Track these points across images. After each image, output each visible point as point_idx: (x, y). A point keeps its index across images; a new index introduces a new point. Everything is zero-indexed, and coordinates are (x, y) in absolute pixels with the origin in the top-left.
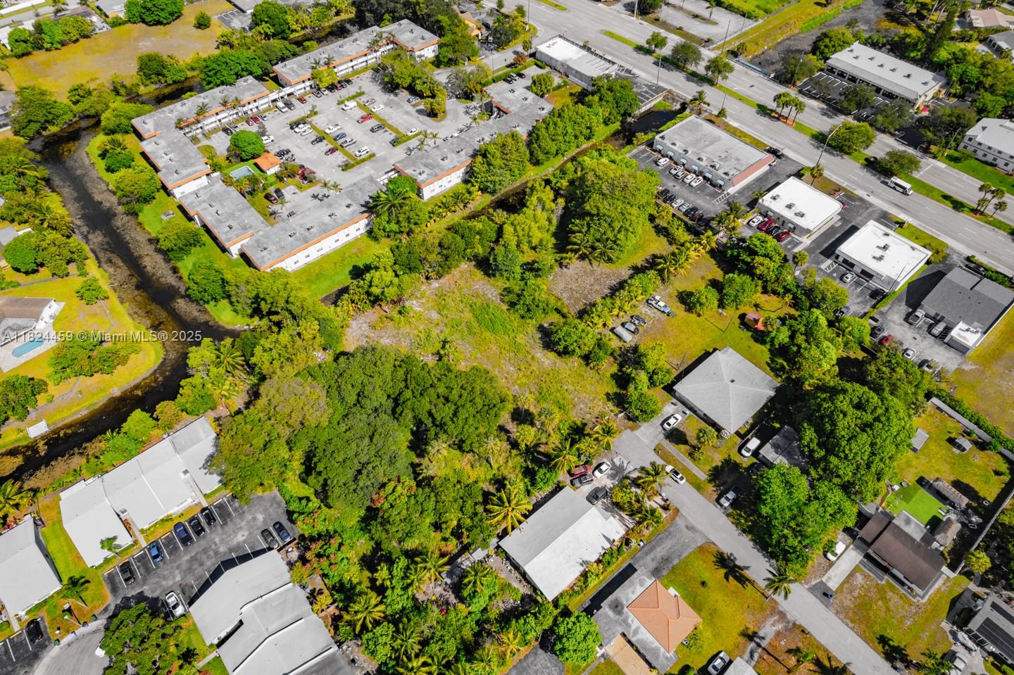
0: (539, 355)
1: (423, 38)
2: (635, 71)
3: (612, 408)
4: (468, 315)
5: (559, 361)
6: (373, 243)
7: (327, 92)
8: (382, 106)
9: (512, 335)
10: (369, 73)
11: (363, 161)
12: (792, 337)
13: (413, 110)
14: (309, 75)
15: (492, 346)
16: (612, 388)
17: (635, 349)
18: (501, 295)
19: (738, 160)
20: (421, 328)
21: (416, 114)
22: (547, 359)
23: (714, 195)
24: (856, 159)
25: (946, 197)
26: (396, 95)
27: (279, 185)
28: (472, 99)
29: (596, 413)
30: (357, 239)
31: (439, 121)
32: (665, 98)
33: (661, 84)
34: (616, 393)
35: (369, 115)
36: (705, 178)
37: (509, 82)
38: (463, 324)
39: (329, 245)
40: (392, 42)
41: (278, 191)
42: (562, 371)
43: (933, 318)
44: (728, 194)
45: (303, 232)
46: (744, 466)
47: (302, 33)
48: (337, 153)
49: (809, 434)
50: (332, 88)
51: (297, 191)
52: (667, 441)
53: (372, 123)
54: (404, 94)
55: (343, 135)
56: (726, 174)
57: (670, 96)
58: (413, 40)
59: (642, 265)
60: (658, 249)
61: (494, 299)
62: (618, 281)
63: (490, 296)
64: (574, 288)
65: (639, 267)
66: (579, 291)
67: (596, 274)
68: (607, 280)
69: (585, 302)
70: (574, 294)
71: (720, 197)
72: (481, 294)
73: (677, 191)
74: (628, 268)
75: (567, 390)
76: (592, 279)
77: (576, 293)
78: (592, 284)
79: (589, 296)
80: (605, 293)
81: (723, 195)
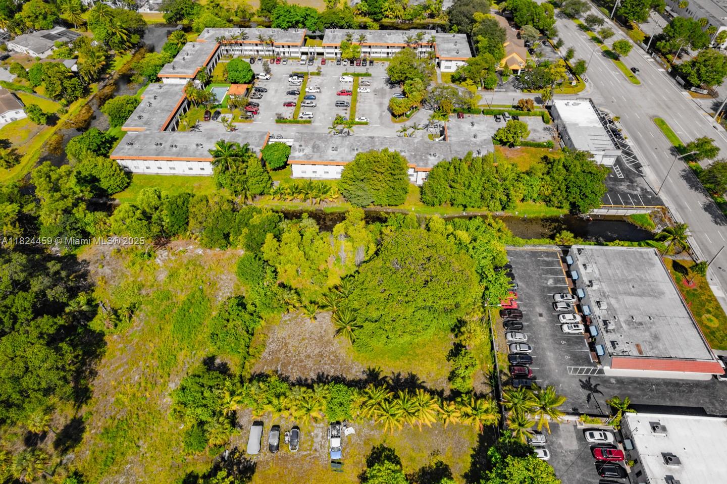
0: (172, 385)
1: (458, 52)
2: (648, 169)
4: (183, 297)
7: (346, 63)
8: (369, 91)
10: (392, 64)
11: (298, 122)
14: (338, 44)
17: (248, 468)
18: (230, 299)
19: (656, 337)
23: (578, 359)
26: (392, 88)
27: (225, 110)
32: (654, 215)
35: (351, 93)
36: (587, 330)
37: (496, 119)
38: (168, 302)
39: (181, 168)
40: (434, 46)
41: (218, 113)
44: (601, 371)
45: (167, 146)
47: (393, 21)
48: (292, 108)
53: (345, 99)
55: (315, 98)
56: (613, 343)
57: (661, 215)
58: (449, 51)
59: (386, 377)
60: (429, 374)
61: (220, 299)
62: (338, 374)
63: (221, 294)
64: (290, 346)
65: (381, 377)
66: (290, 352)
67: (327, 349)
68: (329, 364)
69: (279, 369)
70: (281, 352)
71: (586, 368)
72: (218, 286)
73: (534, 323)
74: (366, 369)
75: (138, 447)
76: (318, 350)
77: (285, 353)
78: (309, 356)
79: (291, 366)
80: (308, 377)
81: (592, 368)
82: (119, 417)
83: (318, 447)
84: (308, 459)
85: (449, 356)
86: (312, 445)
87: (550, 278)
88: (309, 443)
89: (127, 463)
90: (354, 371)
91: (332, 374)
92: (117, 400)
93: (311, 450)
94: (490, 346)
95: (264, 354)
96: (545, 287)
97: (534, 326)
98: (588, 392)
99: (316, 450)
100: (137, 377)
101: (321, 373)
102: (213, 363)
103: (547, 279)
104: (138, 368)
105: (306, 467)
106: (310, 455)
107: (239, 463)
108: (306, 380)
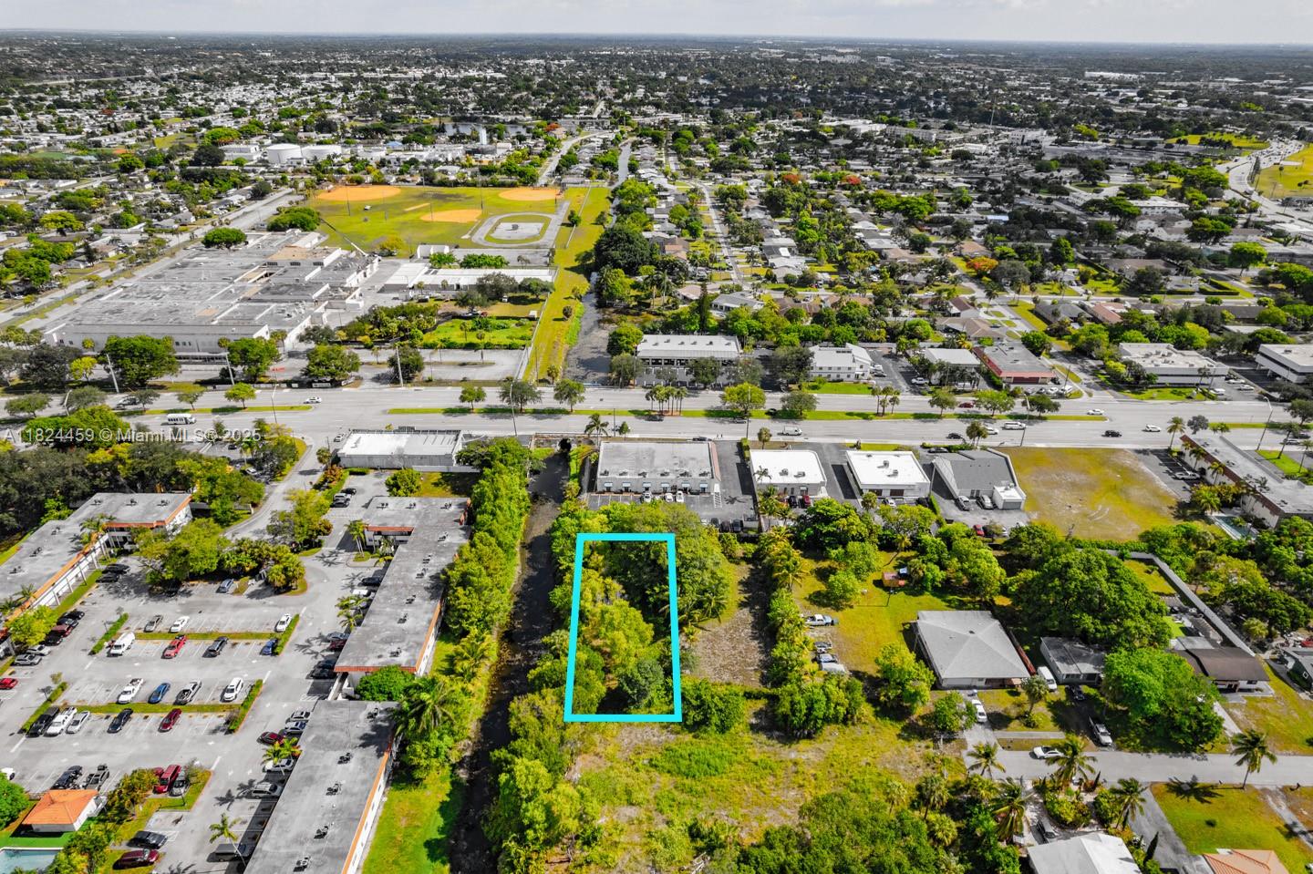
0: (793, 755)
1: (164, 503)
2: (475, 433)
3: (923, 744)
4: (665, 779)
5: (816, 744)
6: (415, 793)
7: (46, 650)
8: (186, 618)
9: (740, 758)
10: (98, 591)
11: (249, 700)
12: (943, 568)
13: (243, 599)
15: (738, 788)
16: (891, 729)
17: (857, 673)
19: (693, 459)
20: (637, 839)
21: (254, 600)
22: (803, 752)
24: (759, 417)
25: (850, 414)
26: (188, 594)
27: (128, 830)
28: (319, 545)
29: (920, 761)
30: (387, 806)
31: (304, 590)
32: (538, 445)
33: (519, 433)
34: (904, 729)
35: (178, 640)
36: (685, 490)
37: (343, 505)
38: (676, 793)
40: (106, 530)
41: (140, 840)
42: (836, 752)
43: (971, 497)
44: (716, 493)
45: (314, 848)
46: (1065, 698)
48: (184, 717)
49: (1088, 620)
50: (53, 638)
51: (177, 814)
52: (999, 732)
53: (193, 648)
54: (199, 588)
55: (164, 688)
57: (542, 440)
58: (148, 512)
59: (745, 597)
60: (736, 575)
62: (749, 626)
64: (724, 663)
65: (746, 600)
66: (731, 663)
68: (740, 633)
69: (753, 669)
70: (732, 669)
74: (741, 607)
76: (725, 642)
77: (733, 666)
78: (733, 647)
79: (748, 659)
80: (756, 647)
90: (744, 617)
91: (750, 631)
101: (751, 638)
108: (759, 647)
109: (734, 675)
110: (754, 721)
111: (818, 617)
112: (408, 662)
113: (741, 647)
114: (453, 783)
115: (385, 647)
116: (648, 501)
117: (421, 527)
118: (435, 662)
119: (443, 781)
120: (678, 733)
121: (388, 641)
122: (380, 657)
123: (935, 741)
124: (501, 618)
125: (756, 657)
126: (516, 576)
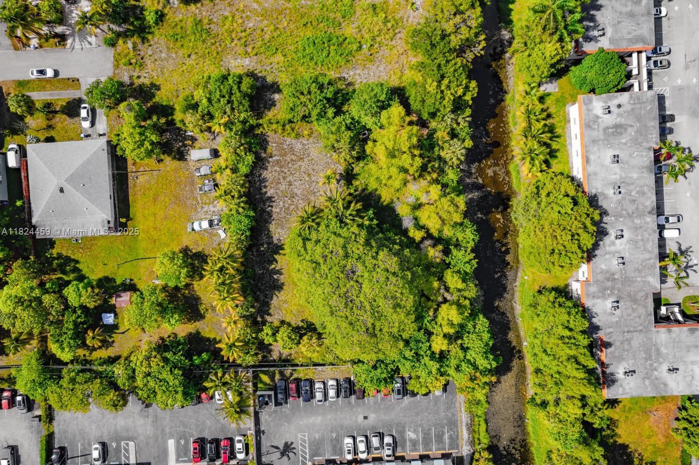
0: (247, 62)
3: (142, 80)
4: (349, 31)
16: (162, 97)
17: (181, 156)
18: (350, 84)
22: (238, 64)
23: (316, 446)
29: (148, 62)
34: (154, 96)
46: (8, 138)
52: (76, 97)
59: (277, 262)
60: (285, 302)
61: (351, 73)
62: (274, 216)
63: (358, 72)
64: (300, 163)
65: (276, 257)
66: (293, 165)
67: (300, 201)
68: (284, 206)
69: (274, 158)
70: (293, 156)
71: (307, 451)
72: (369, 65)
73: (354, 409)
74: (282, 242)
75: (189, 56)
76: (298, 192)
77: (292, 160)
78: (291, 185)
79: (278, 169)
80: (269, 188)
81: (308, 457)
82: (212, 27)
83: (205, 210)
84: (194, 202)
85: (307, 322)
86: (206, 204)
87: (417, 435)
88: (207, 201)
89: (176, 53)
90: (279, 230)
91: (274, 210)
92: (226, 18)
93: (202, 204)
94: (321, 362)
95: (289, 140)
96: (404, 428)
97: (351, 409)
98: (281, 447)
99: (202, 207)
100: (251, 25)
101: (273, 200)
102: (274, 93)
103: (415, 431)
104: (261, 21)
105: (189, 202)
106: (198, 203)
107: (185, 146)
108: (265, 187)
109: (292, 149)
110: (277, 96)
111: (205, 224)
112: (591, 101)
113: (283, 187)
114: (511, 22)
115: (619, 120)
116: (388, 440)
117: (648, 331)
118: (565, 146)
119: (520, 20)
120: (340, 79)
121: (618, 129)
122: (619, 106)
123: (132, 84)
124: (517, 204)
125: (269, 174)
126: (517, 295)
